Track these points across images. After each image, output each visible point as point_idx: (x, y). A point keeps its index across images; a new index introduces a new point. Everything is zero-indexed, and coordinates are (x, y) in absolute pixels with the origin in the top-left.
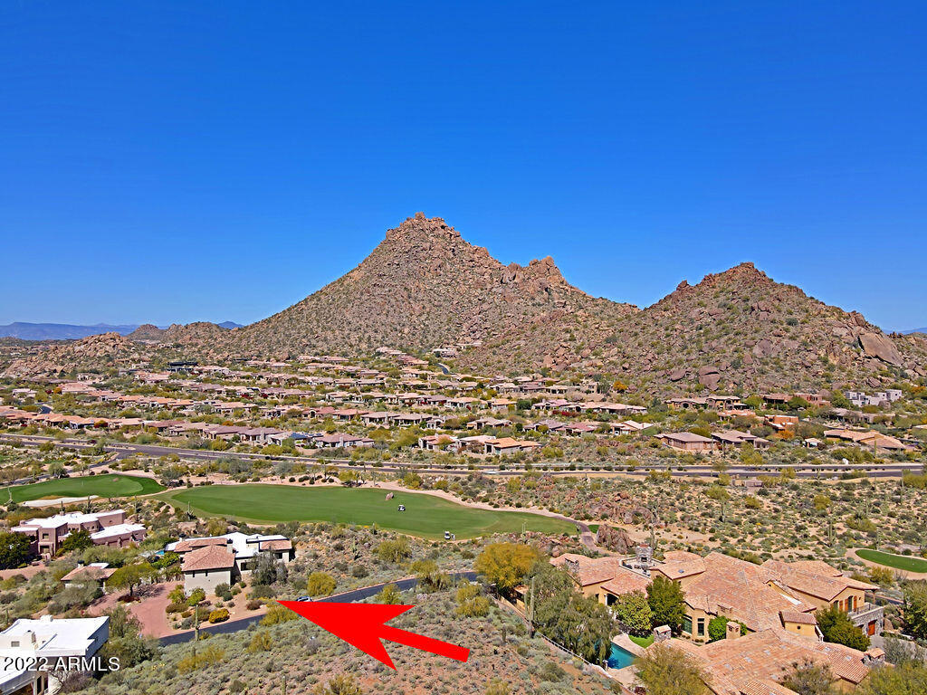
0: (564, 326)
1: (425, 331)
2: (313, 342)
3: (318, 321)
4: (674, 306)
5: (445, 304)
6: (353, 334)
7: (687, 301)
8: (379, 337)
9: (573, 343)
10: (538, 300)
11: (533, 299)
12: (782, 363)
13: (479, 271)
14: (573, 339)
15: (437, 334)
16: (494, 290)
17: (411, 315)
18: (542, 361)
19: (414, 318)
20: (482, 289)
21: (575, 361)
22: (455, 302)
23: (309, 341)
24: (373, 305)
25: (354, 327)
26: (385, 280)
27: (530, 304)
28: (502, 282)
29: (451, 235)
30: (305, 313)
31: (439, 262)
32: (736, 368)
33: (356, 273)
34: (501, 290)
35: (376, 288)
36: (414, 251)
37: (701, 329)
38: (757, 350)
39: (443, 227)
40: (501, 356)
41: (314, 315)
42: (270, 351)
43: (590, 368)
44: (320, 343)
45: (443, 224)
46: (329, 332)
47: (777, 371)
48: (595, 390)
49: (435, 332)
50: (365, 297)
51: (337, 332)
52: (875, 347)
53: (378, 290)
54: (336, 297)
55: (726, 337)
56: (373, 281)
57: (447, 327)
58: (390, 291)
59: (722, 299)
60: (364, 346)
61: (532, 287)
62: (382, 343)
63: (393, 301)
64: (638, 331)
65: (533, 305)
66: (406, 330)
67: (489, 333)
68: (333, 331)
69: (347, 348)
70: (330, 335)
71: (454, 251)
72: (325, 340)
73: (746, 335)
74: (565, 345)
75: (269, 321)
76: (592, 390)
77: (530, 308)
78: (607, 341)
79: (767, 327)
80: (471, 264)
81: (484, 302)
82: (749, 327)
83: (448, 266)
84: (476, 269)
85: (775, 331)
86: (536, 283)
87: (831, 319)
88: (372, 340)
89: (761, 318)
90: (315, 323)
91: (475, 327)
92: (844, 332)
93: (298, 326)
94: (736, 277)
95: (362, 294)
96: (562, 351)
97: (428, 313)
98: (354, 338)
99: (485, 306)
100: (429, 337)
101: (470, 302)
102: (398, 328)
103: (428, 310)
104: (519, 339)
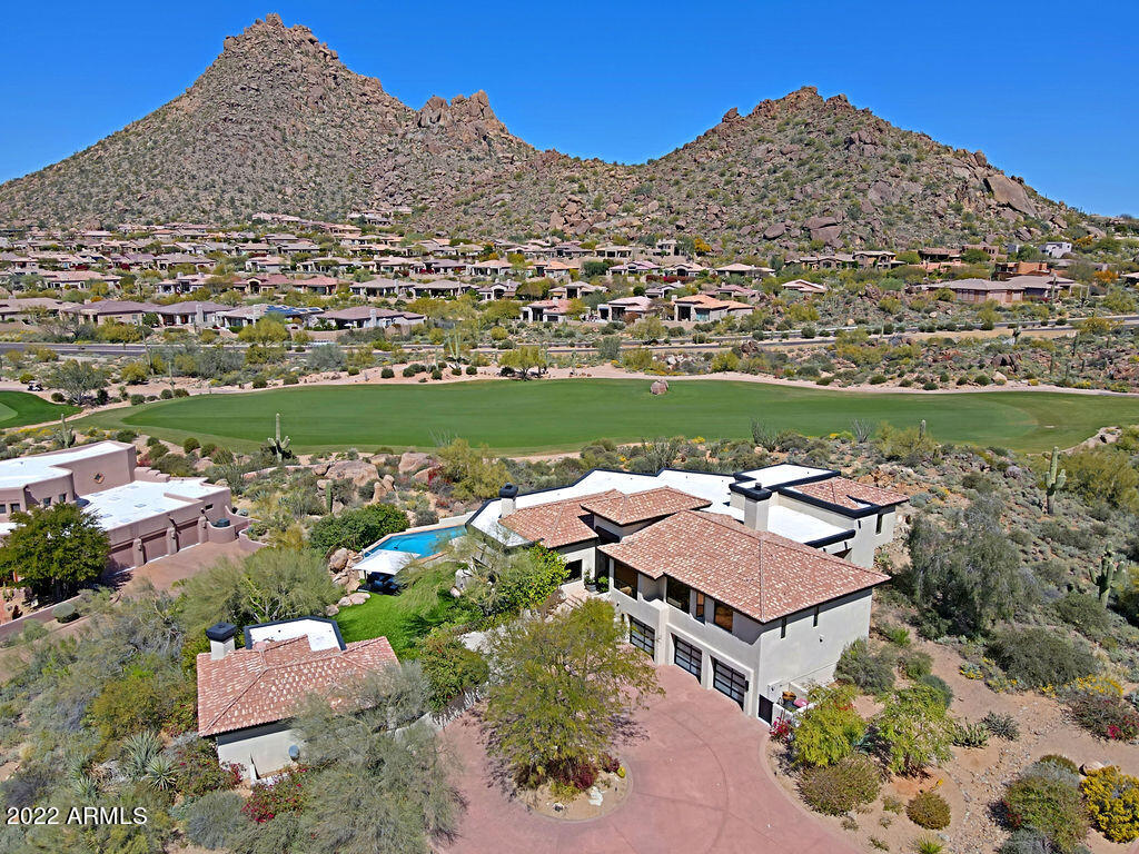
0: (567, 173)
1: (319, 192)
2: (137, 206)
3: (135, 173)
4: (724, 144)
5: (340, 154)
6: (202, 195)
7: (740, 137)
8: (248, 200)
9: (585, 197)
10: (475, 152)
11: (469, 150)
12: (909, 212)
13: (378, 110)
14: (583, 191)
15: (338, 197)
16: (409, 136)
17: (293, 168)
18: (548, 221)
19: (298, 173)
20: (390, 136)
21: (599, 220)
22: (354, 152)
23: (128, 204)
24: (228, 151)
25: (202, 184)
26: (240, 114)
27: (466, 157)
28: (420, 125)
29: (325, 55)
30: (107, 163)
31: (318, 91)
32: (855, 219)
33: (185, 103)
34: (420, 136)
35: (228, 124)
36: (278, 71)
37: (775, 172)
38: (873, 195)
39: (312, 41)
40: (478, 217)
41: (126, 165)
42: (60, 219)
43: (625, 230)
44: (149, 208)
45: (311, 36)
46: (161, 191)
47: (907, 222)
48: (672, 250)
49: (334, 194)
50: (212, 138)
51: (176, 191)
52: (1008, 193)
53: (233, 129)
54: (160, 139)
55: (821, 181)
56: (223, 112)
57: (350, 187)
58: (252, 130)
59: (790, 132)
60: (227, 212)
61: (466, 132)
62: (254, 208)
63: (260, 146)
64: (679, 177)
65: (471, 159)
66: (289, 191)
67: (415, 197)
68: (169, 190)
69: (197, 215)
70: (163, 196)
71: (335, 78)
72: (157, 202)
73: (851, 176)
74: (576, 199)
75: (41, 175)
76: (668, 251)
77: (466, 163)
78: (638, 192)
79: (880, 165)
80: (365, 99)
81: (397, 153)
82: (852, 165)
83: (334, 100)
84: (373, 108)
85: (892, 169)
86: (470, 127)
87: (948, 157)
88: (237, 203)
89: (867, 154)
90: (131, 177)
91: (391, 189)
92: (966, 174)
93: (101, 182)
94: (801, 105)
95: (206, 133)
96: (573, 207)
97: (318, 166)
98: (206, 200)
99: (401, 159)
100: (327, 201)
101: (376, 152)
102: (275, 186)
103: (316, 160)
104: (501, 192)
